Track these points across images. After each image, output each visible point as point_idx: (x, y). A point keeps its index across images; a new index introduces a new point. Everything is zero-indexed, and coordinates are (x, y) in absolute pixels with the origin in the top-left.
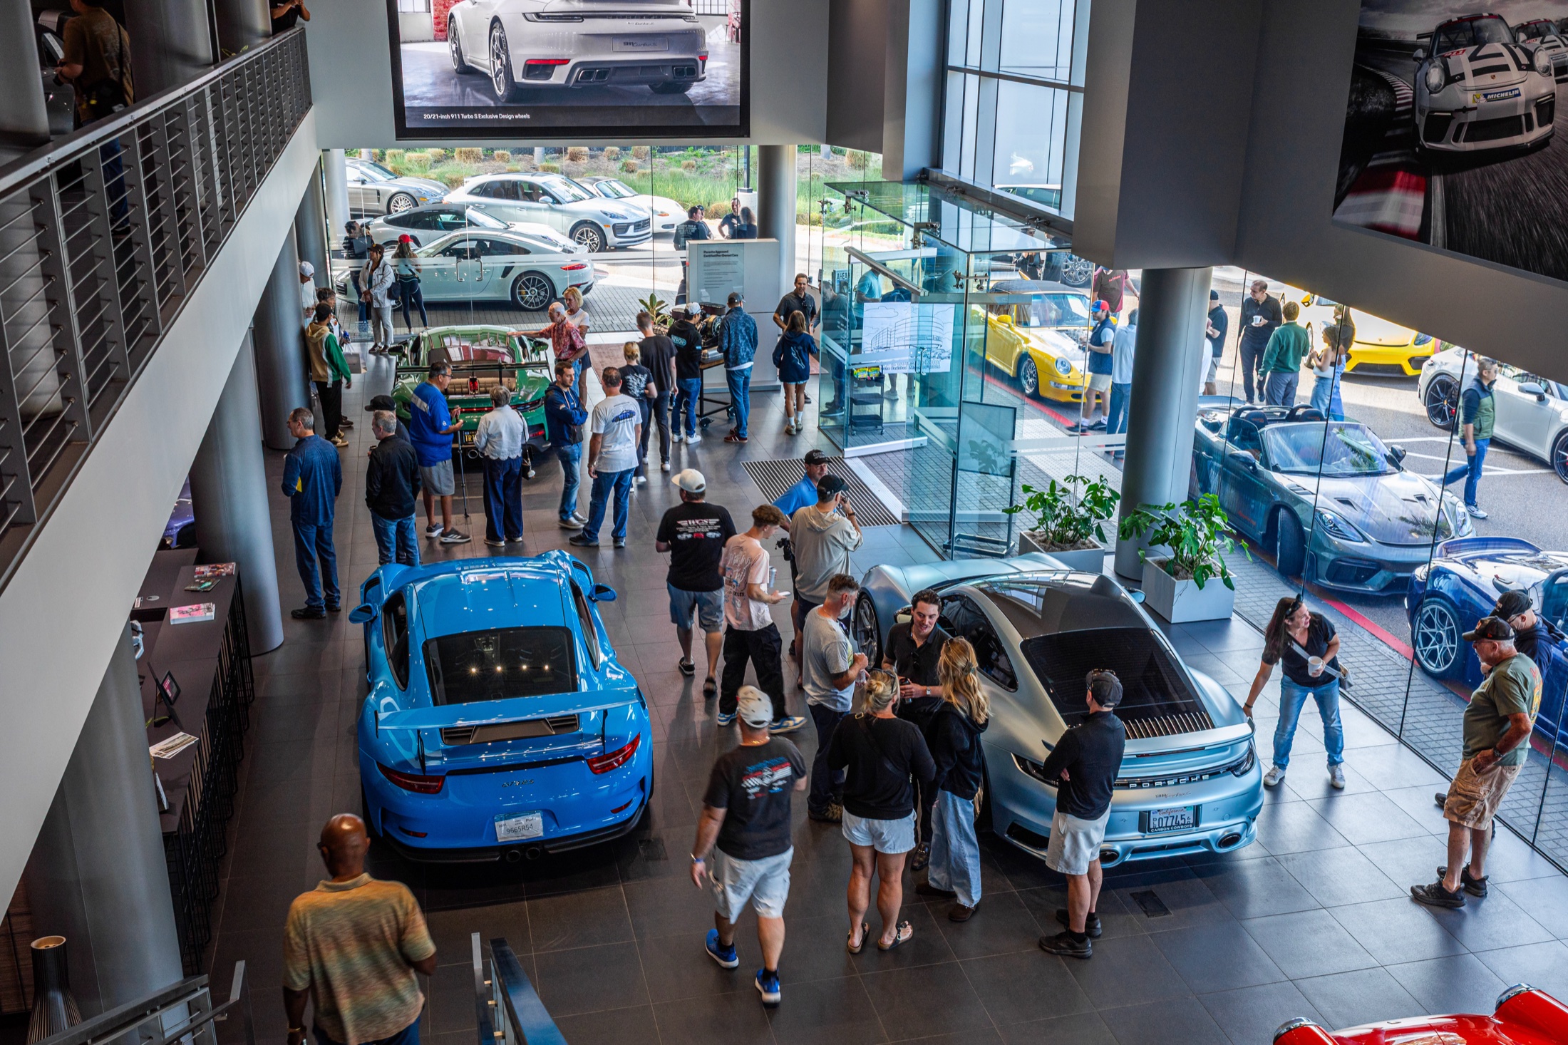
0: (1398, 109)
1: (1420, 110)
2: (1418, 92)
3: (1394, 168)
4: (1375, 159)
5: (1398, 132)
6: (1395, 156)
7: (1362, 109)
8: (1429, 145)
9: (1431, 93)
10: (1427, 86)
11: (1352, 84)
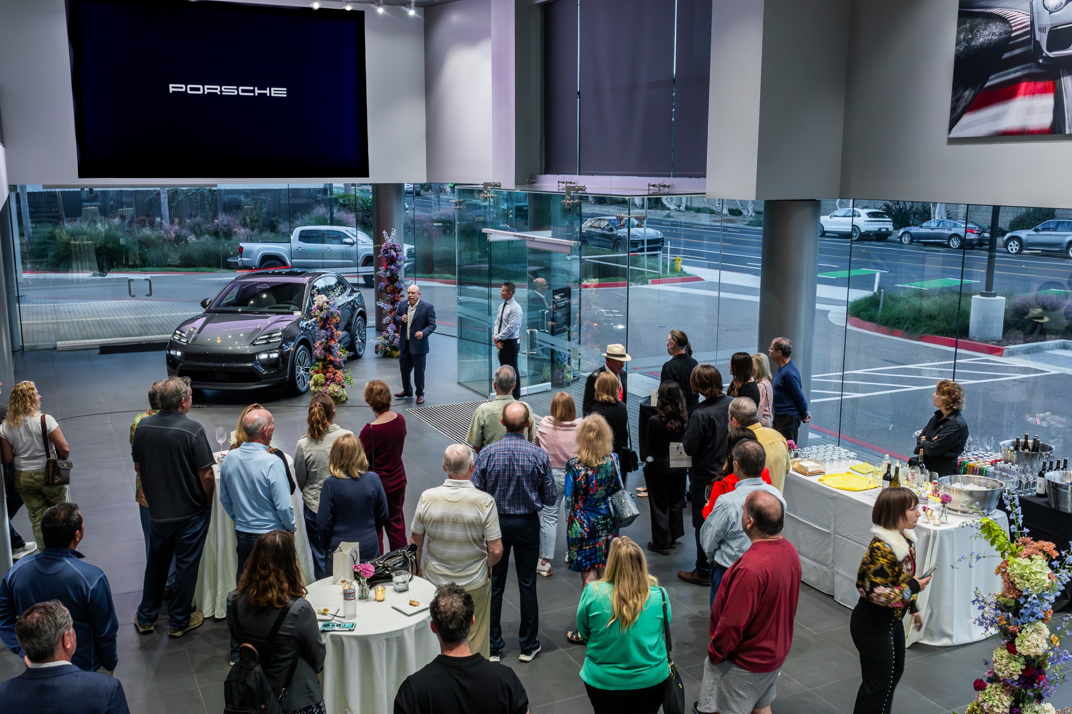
0: (1013, 35)
1: (1040, 29)
2: (1035, 15)
3: (1017, 82)
4: (991, 80)
5: (1017, 52)
6: (1015, 72)
7: (973, 43)
8: (1052, 55)
9: (1050, 13)
10: (1046, 9)
11: (958, 27)
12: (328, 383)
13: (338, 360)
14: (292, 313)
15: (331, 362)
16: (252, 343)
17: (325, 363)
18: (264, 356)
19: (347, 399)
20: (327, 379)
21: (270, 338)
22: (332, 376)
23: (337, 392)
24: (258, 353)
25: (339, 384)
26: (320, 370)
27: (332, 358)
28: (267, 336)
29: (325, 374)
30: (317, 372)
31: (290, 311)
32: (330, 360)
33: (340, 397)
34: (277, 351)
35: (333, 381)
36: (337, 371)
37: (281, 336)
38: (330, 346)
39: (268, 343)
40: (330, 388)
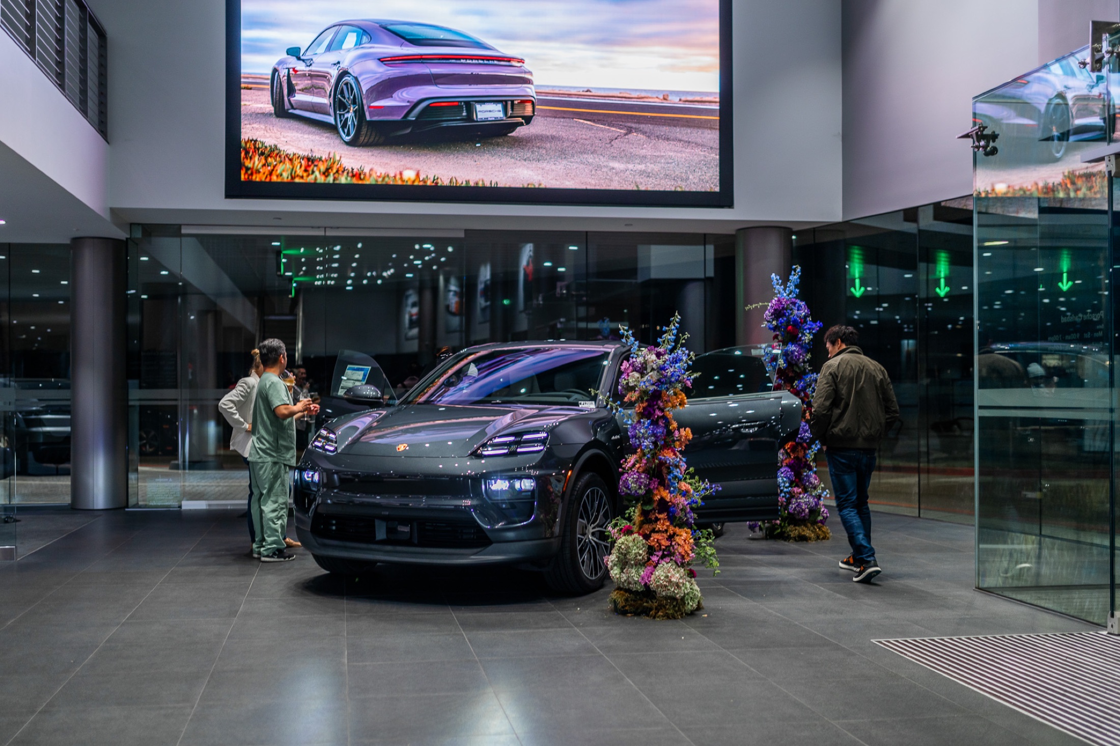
12: (655, 559)
13: (682, 501)
14: (577, 405)
15: (664, 506)
16: (472, 454)
17: (648, 508)
18: (500, 485)
19: (699, 608)
20: (651, 550)
21: (518, 443)
22: (665, 543)
23: (677, 585)
24: (487, 476)
25: (682, 565)
26: (635, 529)
27: (668, 497)
28: (512, 438)
29: (646, 537)
30: (628, 532)
31: (571, 400)
32: (662, 500)
33: (683, 599)
34: (533, 472)
35: (668, 554)
36: (677, 530)
37: (543, 441)
38: (662, 463)
39: (513, 454)
40: (659, 573)
